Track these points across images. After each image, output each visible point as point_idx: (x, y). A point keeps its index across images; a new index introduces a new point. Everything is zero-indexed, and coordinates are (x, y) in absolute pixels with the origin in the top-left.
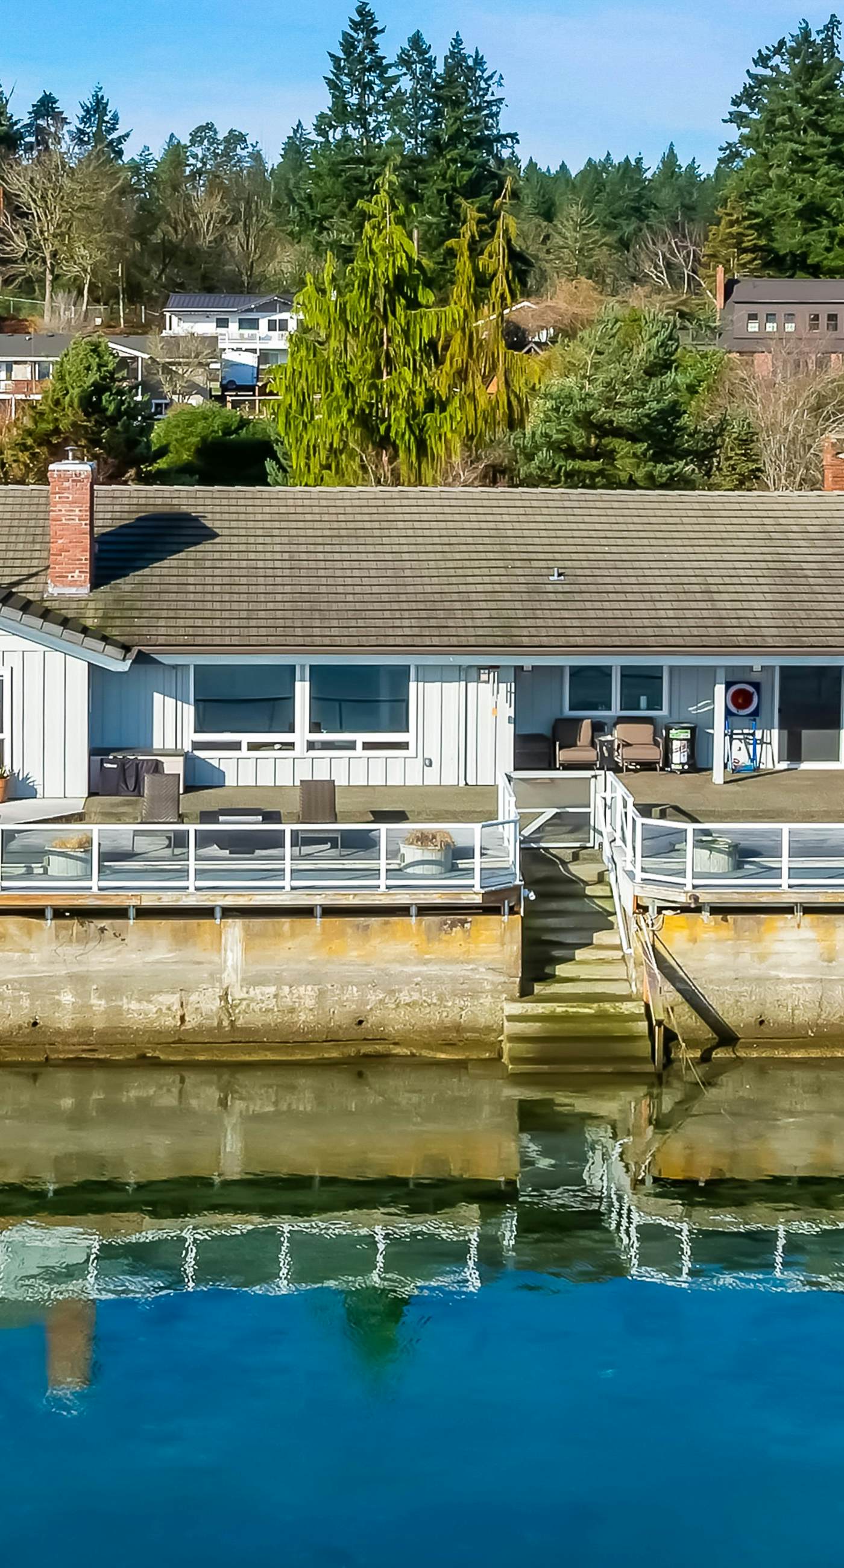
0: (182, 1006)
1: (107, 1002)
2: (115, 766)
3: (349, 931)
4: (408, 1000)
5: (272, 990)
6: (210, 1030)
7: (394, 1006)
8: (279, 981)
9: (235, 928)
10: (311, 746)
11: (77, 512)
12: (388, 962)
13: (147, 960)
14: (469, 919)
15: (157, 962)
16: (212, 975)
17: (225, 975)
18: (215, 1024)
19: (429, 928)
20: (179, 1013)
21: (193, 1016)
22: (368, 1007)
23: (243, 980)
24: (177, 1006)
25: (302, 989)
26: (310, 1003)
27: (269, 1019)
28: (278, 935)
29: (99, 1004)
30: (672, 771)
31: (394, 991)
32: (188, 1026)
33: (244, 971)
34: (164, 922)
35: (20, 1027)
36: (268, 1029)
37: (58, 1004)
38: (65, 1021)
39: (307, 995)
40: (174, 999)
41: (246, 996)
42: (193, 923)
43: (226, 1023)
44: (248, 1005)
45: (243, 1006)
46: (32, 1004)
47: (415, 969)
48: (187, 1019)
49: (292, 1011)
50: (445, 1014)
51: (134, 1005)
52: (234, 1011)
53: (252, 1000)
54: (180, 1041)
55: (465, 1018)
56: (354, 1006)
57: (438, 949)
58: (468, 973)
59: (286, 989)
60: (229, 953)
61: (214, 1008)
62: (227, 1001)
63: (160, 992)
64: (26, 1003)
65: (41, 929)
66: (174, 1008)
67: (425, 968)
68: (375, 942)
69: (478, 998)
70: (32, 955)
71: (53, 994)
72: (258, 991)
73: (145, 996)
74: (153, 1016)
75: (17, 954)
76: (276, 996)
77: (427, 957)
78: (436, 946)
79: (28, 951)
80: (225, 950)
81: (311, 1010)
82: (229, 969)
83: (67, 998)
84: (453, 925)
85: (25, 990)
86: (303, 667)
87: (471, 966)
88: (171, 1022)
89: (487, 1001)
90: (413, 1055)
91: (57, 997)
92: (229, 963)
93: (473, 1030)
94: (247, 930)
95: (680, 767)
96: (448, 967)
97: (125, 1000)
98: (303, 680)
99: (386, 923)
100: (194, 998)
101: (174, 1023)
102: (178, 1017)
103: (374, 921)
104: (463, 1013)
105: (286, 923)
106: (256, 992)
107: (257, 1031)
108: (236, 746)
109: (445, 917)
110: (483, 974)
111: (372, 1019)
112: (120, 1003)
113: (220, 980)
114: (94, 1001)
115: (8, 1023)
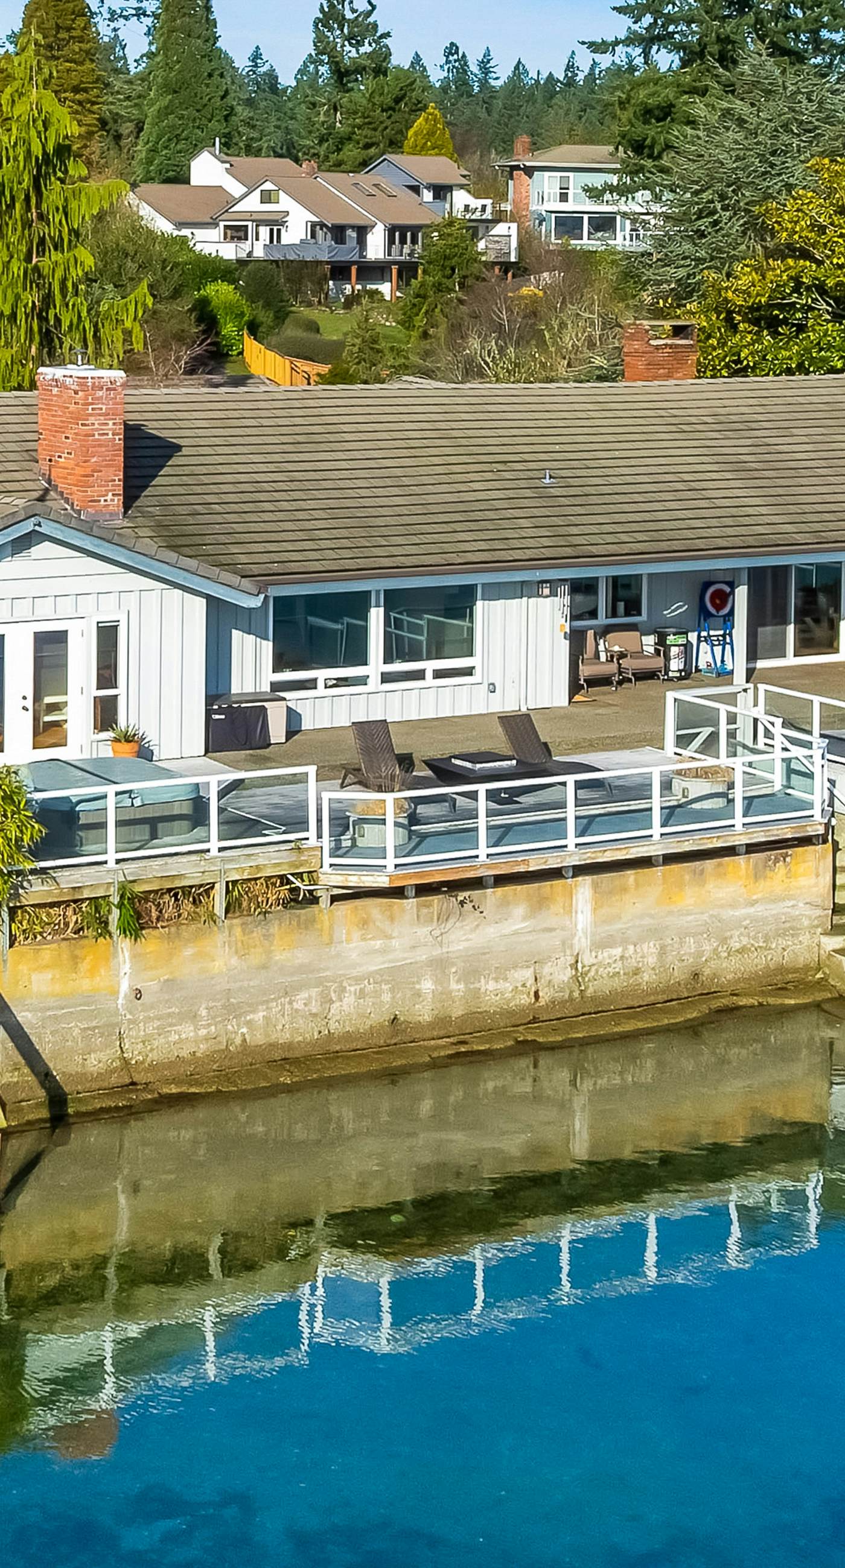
0: (536, 980)
1: (466, 984)
2: (223, 717)
3: (687, 877)
4: (738, 946)
5: (617, 952)
6: (563, 1003)
7: (726, 954)
8: (624, 942)
9: (584, 886)
10: (386, 678)
11: (111, 426)
12: (722, 906)
13: (506, 932)
14: (790, 852)
15: (516, 933)
16: (564, 943)
17: (576, 941)
18: (567, 996)
19: (756, 865)
20: (533, 989)
21: (546, 989)
22: (704, 959)
23: (592, 945)
24: (531, 981)
25: (645, 946)
26: (652, 960)
27: (617, 984)
28: (624, 890)
29: (457, 987)
30: (670, 679)
31: (726, 938)
32: (542, 1002)
33: (593, 934)
34: (519, 888)
35: (382, 1026)
36: (614, 995)
37: (418, 994)
38: (424, 1012)
39: (649, 952)
40: (528, 974)
41: (595, 961)
42: (546, 886)
43: (576, 994)
44: (597, 971)
45: (592, 973)
46: (393, 998)
47: (744, 911)
48: (541, 994)
49: (637, 972)
50: (769, 958)
51: (492, 986)
52: (583, 978)
53: (600, 964)
54: (535, 1020)
55: (787, 960)
56: (691, 960)
57: (763, 888)
58: (789, 910)
59: (631, 948)
60: (579, 915)
61: (566, 979)
62: (577, 969)
63: (515, 967)
64: (386, 997)
65: (403, 910)
66: (528, 985)
67: (751, 910)
68: (710, 886)
69: (798, 935)
70: (394, 941)
71: (413, 983)
72: (606, 954)
73: (501, 974)
74: (508, 995)
75: (379, 942)
76: (622, 958)
77: (755, 897)
78: (762, 884)
79: (390, 937)
80: (576, 912)
81: (653, 969)
82: (580, 933)
83: (427, 986)
84: (776, 861)
85: (387, 982)
86: (378, 592)
87: (791, 903)
88: (526, 1000)
89: (805, 938)
90: (761, 1004)
91: (418, 987)
92: (579, 927)
93: (796, 970)
94: (595, 886)
95: (678, 675)
96: (772, 906)
97: (483, 980)
98: (378, 606)
99: (719, 865)
100: (547, 969)
101: (529, 1001)
102: (532, 994)
103: (709, 864)
104: (785, 953)
105: (630, 875)
106: (604, 955)
107: (605, 998)
108: (311, 684)
109: (769, 853)
110: (802, 909)
111: (707, 971)
112: (477, 985)
113: (571, 947)
114: (454, 986)
115: (369, 1023)
